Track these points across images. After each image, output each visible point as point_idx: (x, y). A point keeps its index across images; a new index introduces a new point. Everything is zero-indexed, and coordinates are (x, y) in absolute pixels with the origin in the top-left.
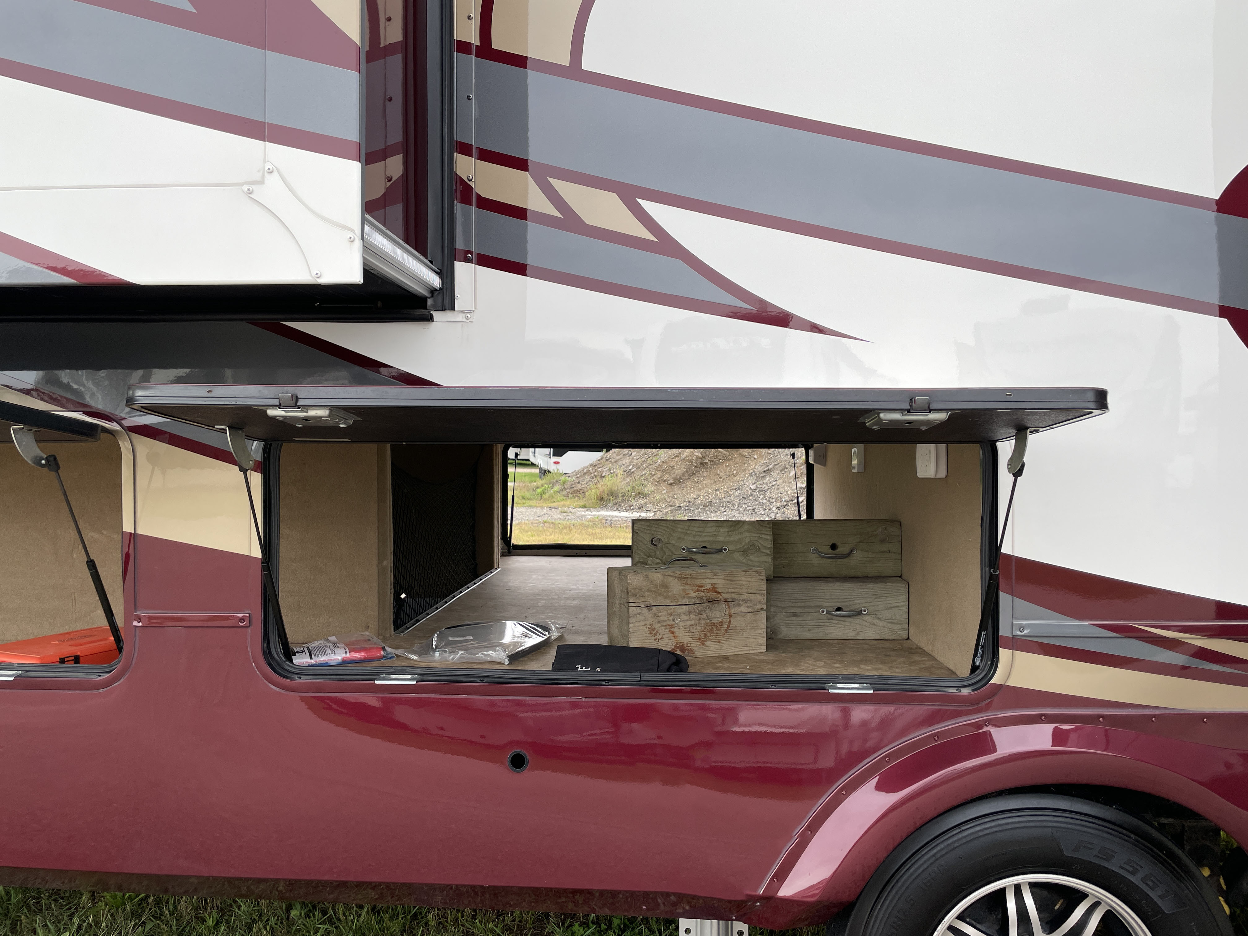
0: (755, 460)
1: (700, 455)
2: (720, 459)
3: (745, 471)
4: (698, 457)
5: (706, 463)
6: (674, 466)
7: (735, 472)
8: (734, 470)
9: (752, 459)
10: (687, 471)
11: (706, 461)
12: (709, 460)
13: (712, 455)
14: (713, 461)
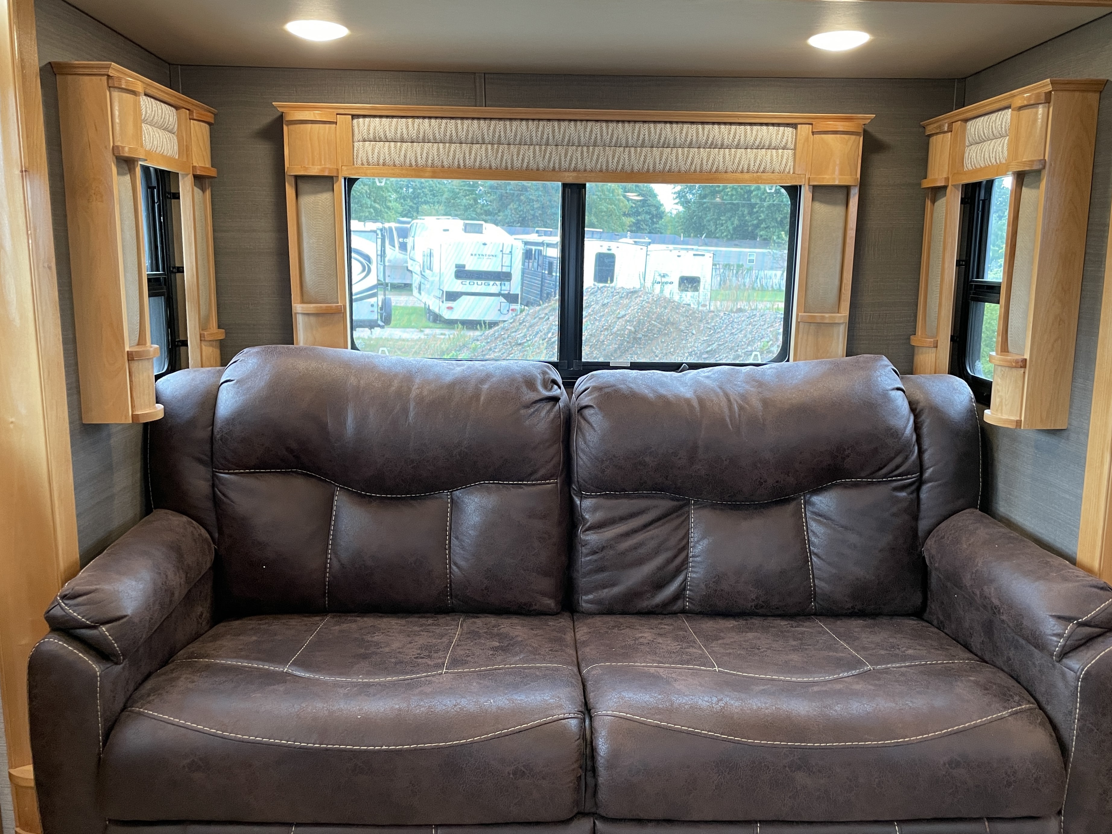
0: (694, 336)
1: (633, 329)
2: (655, 334)
3: (684, 349)
4: (630, 331)
5: (640, 338)
6: (604, 341)
7: (672, 350)
8: (672, 347)
9: (690, 334)
10: (619, 348)
11: (639, 336)
12: (643, 335)
13: (646, 330)
14: (647, 336)
